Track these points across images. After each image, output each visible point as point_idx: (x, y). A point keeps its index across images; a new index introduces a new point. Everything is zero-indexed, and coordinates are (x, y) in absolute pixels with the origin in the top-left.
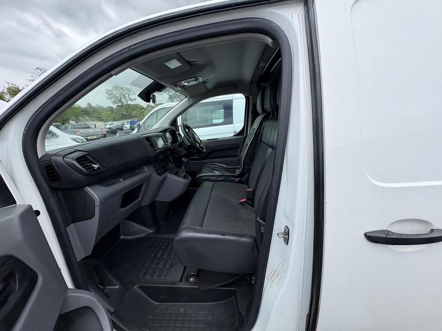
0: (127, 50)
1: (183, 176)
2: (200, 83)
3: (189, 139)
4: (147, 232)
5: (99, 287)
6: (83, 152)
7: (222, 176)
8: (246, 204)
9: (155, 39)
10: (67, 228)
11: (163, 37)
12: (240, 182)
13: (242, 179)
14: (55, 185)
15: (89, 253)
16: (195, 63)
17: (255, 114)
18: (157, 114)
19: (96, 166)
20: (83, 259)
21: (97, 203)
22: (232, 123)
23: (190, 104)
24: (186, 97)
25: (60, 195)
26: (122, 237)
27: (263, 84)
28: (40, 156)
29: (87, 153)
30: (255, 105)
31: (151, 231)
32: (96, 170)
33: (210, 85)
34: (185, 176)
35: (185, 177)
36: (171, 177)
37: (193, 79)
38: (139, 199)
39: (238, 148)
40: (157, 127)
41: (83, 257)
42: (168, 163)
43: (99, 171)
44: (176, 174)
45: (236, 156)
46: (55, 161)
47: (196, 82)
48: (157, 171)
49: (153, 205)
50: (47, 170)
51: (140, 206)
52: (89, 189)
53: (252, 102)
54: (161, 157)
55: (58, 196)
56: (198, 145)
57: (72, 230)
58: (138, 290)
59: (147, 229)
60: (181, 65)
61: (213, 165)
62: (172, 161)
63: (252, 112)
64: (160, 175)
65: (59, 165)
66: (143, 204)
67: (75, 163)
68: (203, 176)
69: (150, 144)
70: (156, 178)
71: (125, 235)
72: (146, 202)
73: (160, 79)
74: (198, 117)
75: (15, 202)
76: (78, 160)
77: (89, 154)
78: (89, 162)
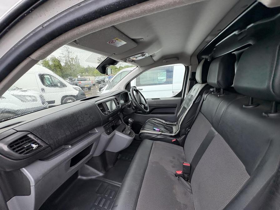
0: (41, 28)
1: (128, 133)
2: (146, 58)
3: (136, 102)
4: (98, 174)
6: (24, 132)
7: (161, 134)
8: (181, 178)
9: (72, 10)
11: (82, 5)
12: (176, 143)
13: (178, 140)
16: (141, 40)
17: (193, 81)
18: (121, 76)
19: (35, 146)
21: (32, 183)
22: (171, 83)
23: (140, 72)
24: (137, 67)
26: (79, 177)
27: (204, 57)
29: (28, 133)
30: (194, 74)
31: (101, 174)
32: (35, 150)
33: (155, 58)
34: (130, 133)
35: (129, 135)
36: (118, 134)
37: (140, 55)
38: (91, 153)
39: (176, 107)
40: (114, 90)
42: (119, 120)
44: (123, 131)
45: (174, 113)
47: (143, 57)
48: (106, 130)
49: (104, 154)
51: (92, 157)
52: (25, 171)
53: (191, 71)
54: (110, 119)
56: (143, 106)
59: (98, 172)
60: (125, 43)
61: (154, 120)
62: (122, 119)
63: (190, 79)
64: (109, 134)
66: (95, 155)
68: (145, 133)
69: (101, 110)
70: (105, 137)
71: (82, 175)
72: (97, 153)
73: (111, 55)
74: (148, 77)
76: (11, 146)
77: (31, 133)
78: (29, 142)
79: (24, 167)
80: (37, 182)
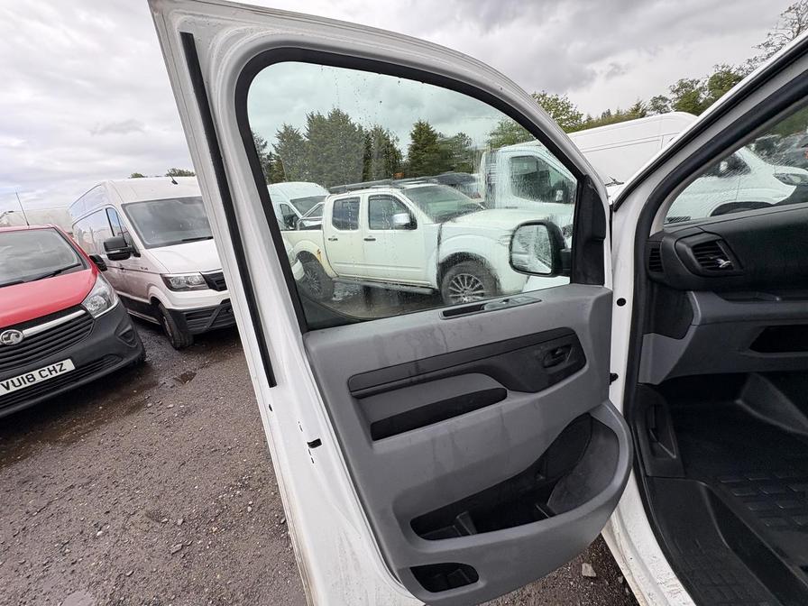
5: (648, 433)
6: (711, 235)
10: (645, 336)
14: (655, 275)
15: (657, 383)
19: (723, 263)
20: (646, 384)
21: (697, 321)
25: (656, 290)
26: (739, 402)
28: (652, 232)
29: (719, 238)
32: (722, 268)
41: (648, 382)
43: (727, 271)
46: (665, 244)
50: (652, 254)
52: (694, 296)
55: (652, 290)
57: (650, 340)
58: (704, 492)
65: (667, 250)
67: (689, 252)
71: (750, 403)
75: (603, 283)
76: (696, 248)
77: (724, 240)
78: (715, 254)
79: (694, 291)
80: (703, 323)
